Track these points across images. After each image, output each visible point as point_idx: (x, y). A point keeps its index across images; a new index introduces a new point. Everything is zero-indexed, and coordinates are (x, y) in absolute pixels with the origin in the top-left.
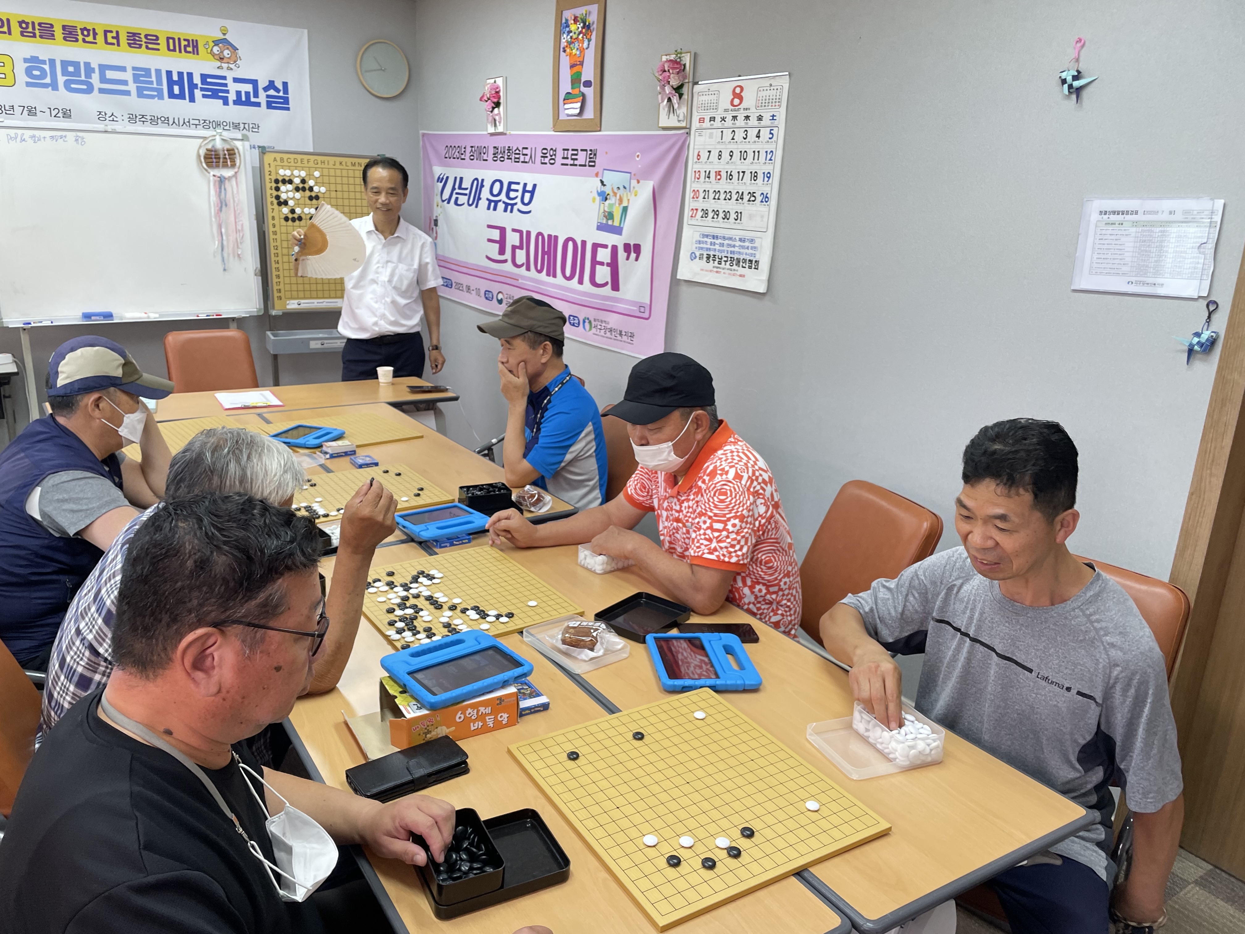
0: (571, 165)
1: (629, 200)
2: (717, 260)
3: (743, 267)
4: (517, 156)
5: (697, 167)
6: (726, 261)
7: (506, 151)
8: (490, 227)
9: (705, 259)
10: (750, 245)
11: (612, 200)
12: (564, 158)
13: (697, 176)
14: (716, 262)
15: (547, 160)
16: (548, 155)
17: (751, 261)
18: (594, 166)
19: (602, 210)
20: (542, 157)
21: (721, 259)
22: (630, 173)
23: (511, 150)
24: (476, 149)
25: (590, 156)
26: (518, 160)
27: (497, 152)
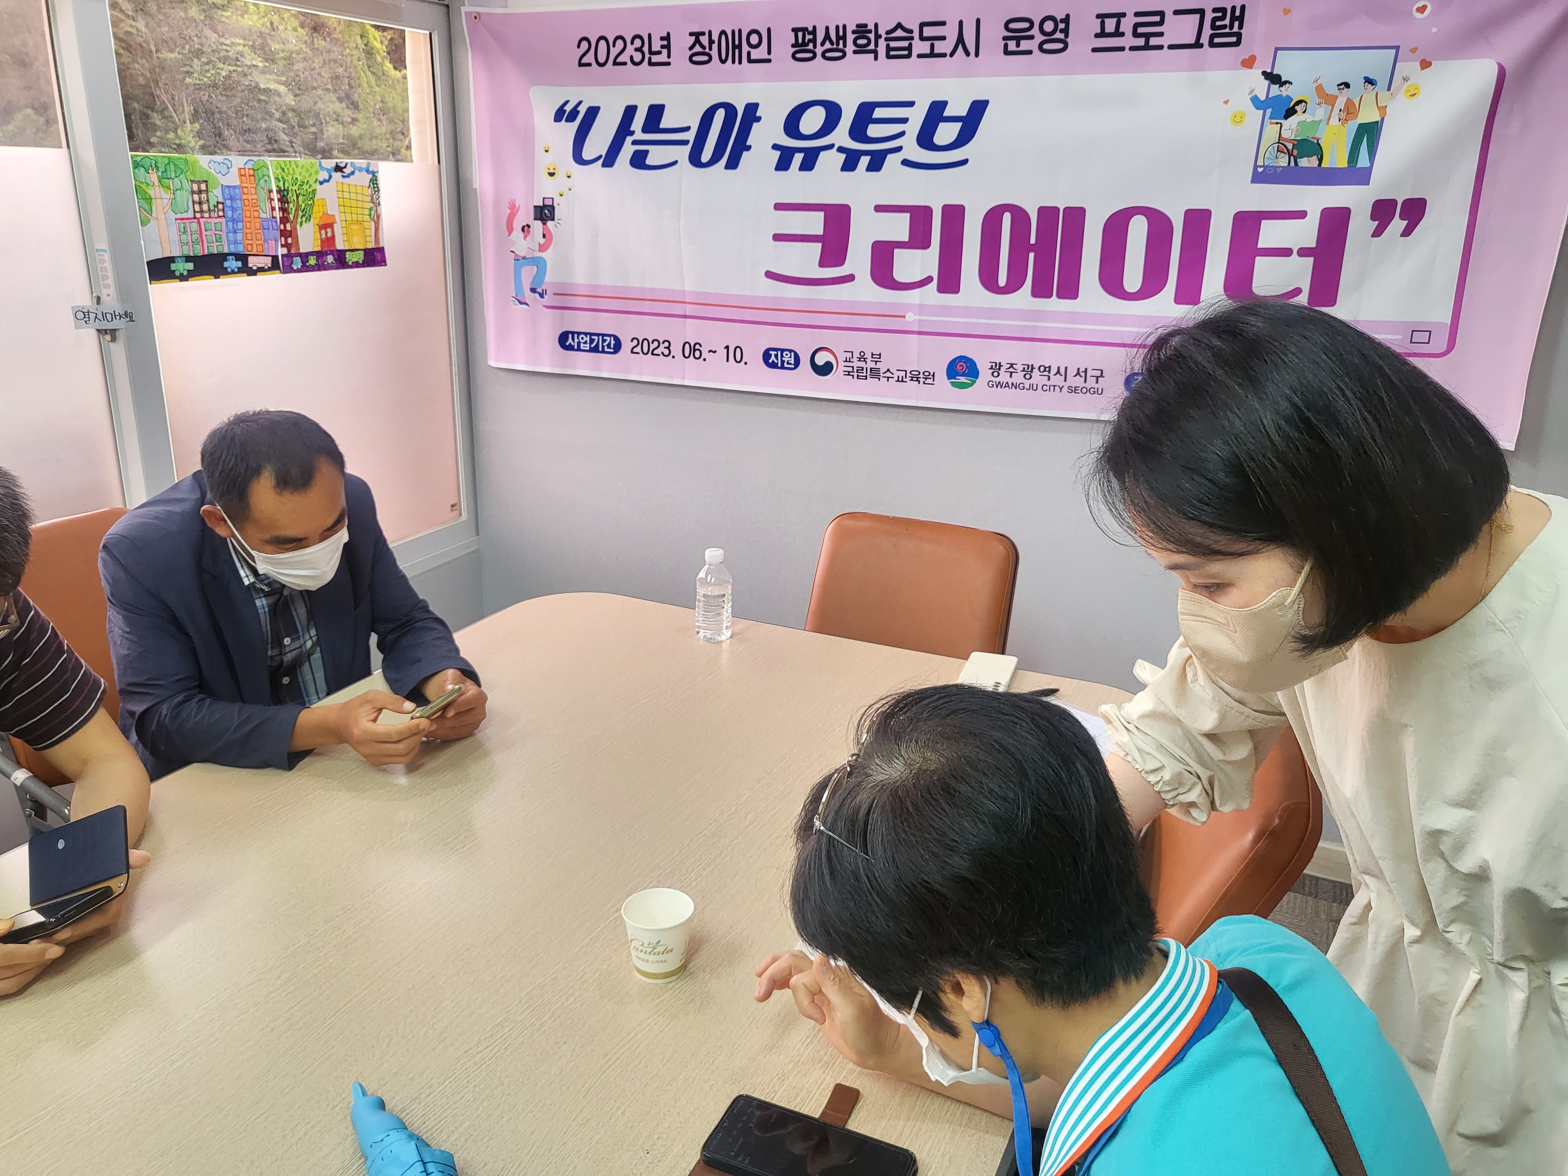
0: (1132, 49)
1: (1383, 110)
4: (905, 44)
7: (850, 37)
8: (782, 207)
12: (1102, 34)
15: (1025, 45)
16: (1035, 31)
18: (1238, 43)
20: (1005, 38)
22: (1396, 48)
23: (870, 31)
24: (715, 37)
25: (1218, 23)
26: (906, 52)
27: (814, 41)
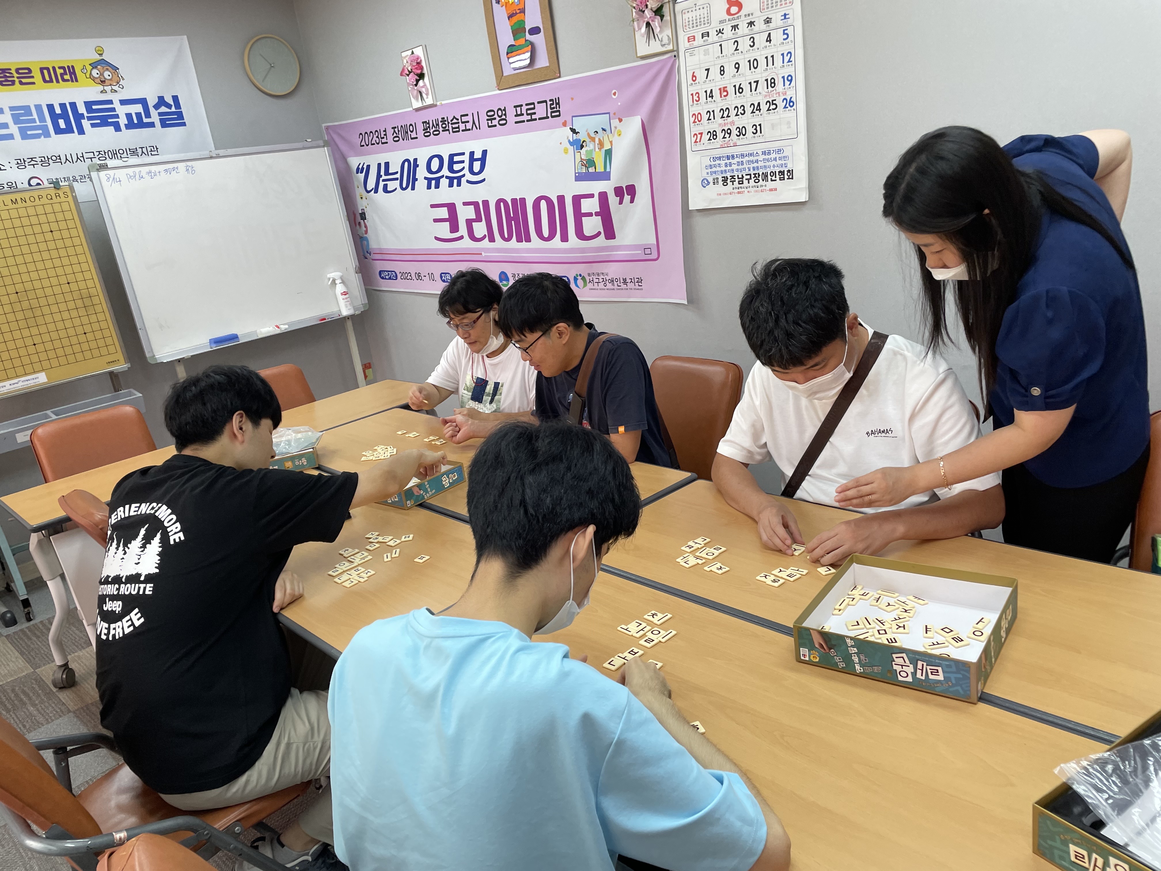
0: (528, 121)
1: (611, 142)
2: (737, 180)
3: (772, 180)
4: (457, 125)
5: (693, 90)
6: (748, 180)
7: (440, 124)
8: (433, 206)
9: (721, 183)
10: (778, 156)
11: (589, 147)
12: (517, 115)
13: (695, 98)
14: (736, 183)
15: (495, 122)
16: (496, 116)
17: (782, 173)
18: (559, 116)
19: (578, 159)
20: (488, 120)
21: (743, 177)
22: (609, 113)
23: (445, 121)
24: (400, 129)
25: (552, 106)
26: (458, 129)
27: (429, 127)
